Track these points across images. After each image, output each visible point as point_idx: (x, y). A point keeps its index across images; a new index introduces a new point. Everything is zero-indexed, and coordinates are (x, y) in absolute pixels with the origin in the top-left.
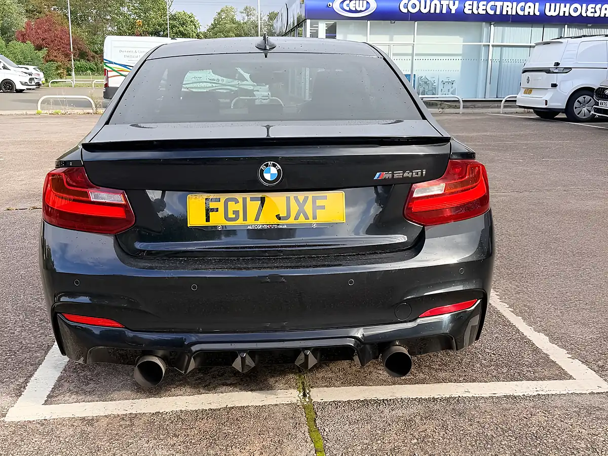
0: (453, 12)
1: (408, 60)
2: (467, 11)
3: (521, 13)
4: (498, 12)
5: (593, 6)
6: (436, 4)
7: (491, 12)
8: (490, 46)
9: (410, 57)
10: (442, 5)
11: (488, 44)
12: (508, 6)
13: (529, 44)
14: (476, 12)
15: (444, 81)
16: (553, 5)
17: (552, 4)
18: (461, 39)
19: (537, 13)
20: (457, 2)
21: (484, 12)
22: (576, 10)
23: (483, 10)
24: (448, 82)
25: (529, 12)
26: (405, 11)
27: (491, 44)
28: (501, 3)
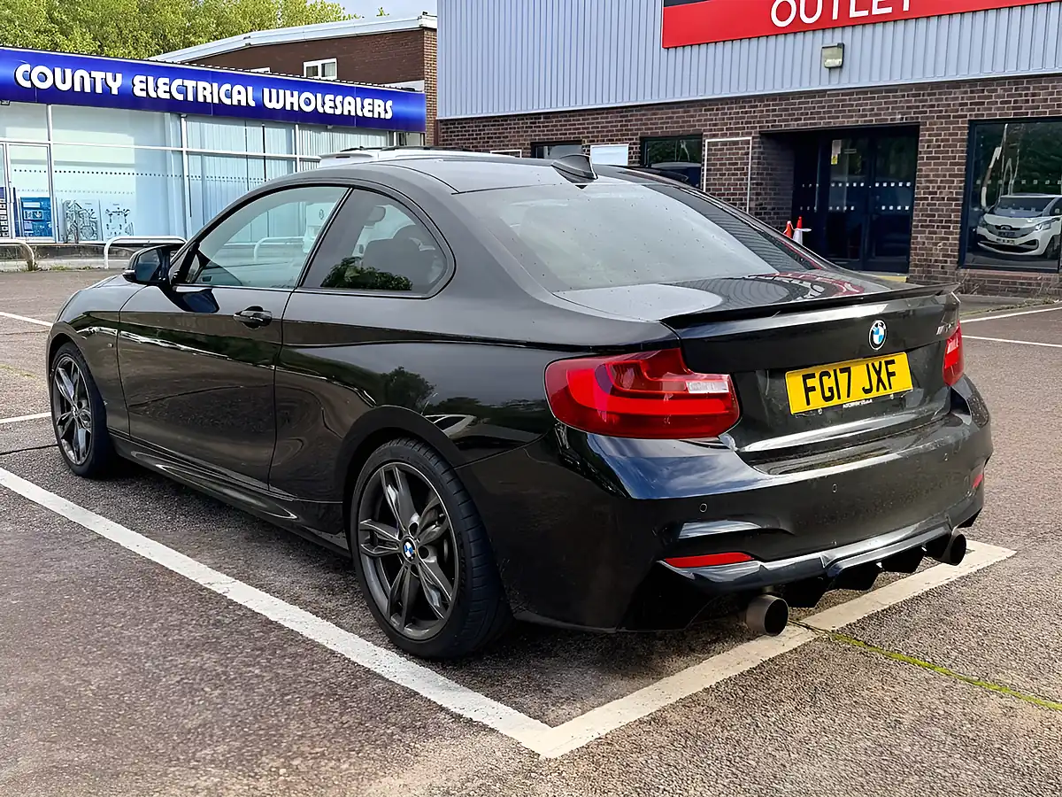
0: (115, 92)
1: (43, 172)
2: (138, 93)
3: (227, 101)
4: (190, 98)
5: (332, 97)
6: (82, 77)
7: (180, 97)
8: (184, 153)
9: (45, 167)
10: (94, 78)
11: (180, 149)
12: (205, 89)
13: (245, 153)
14: (153, 95)
15: (111, 211)
16: (274, 92)
17: (272, 90)
18: (132, 139)
19: (252, 104)
20: (119, 76)
21: (167, 96)
22: (308, 102)
23: (165, 92)
24: (119, 213)
25: (239, 101)
26: (27, 84)
27: (184, 149)
28: (193, 83)
